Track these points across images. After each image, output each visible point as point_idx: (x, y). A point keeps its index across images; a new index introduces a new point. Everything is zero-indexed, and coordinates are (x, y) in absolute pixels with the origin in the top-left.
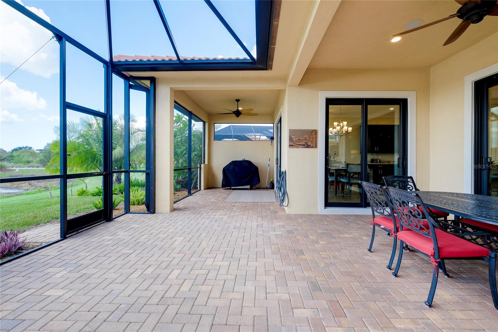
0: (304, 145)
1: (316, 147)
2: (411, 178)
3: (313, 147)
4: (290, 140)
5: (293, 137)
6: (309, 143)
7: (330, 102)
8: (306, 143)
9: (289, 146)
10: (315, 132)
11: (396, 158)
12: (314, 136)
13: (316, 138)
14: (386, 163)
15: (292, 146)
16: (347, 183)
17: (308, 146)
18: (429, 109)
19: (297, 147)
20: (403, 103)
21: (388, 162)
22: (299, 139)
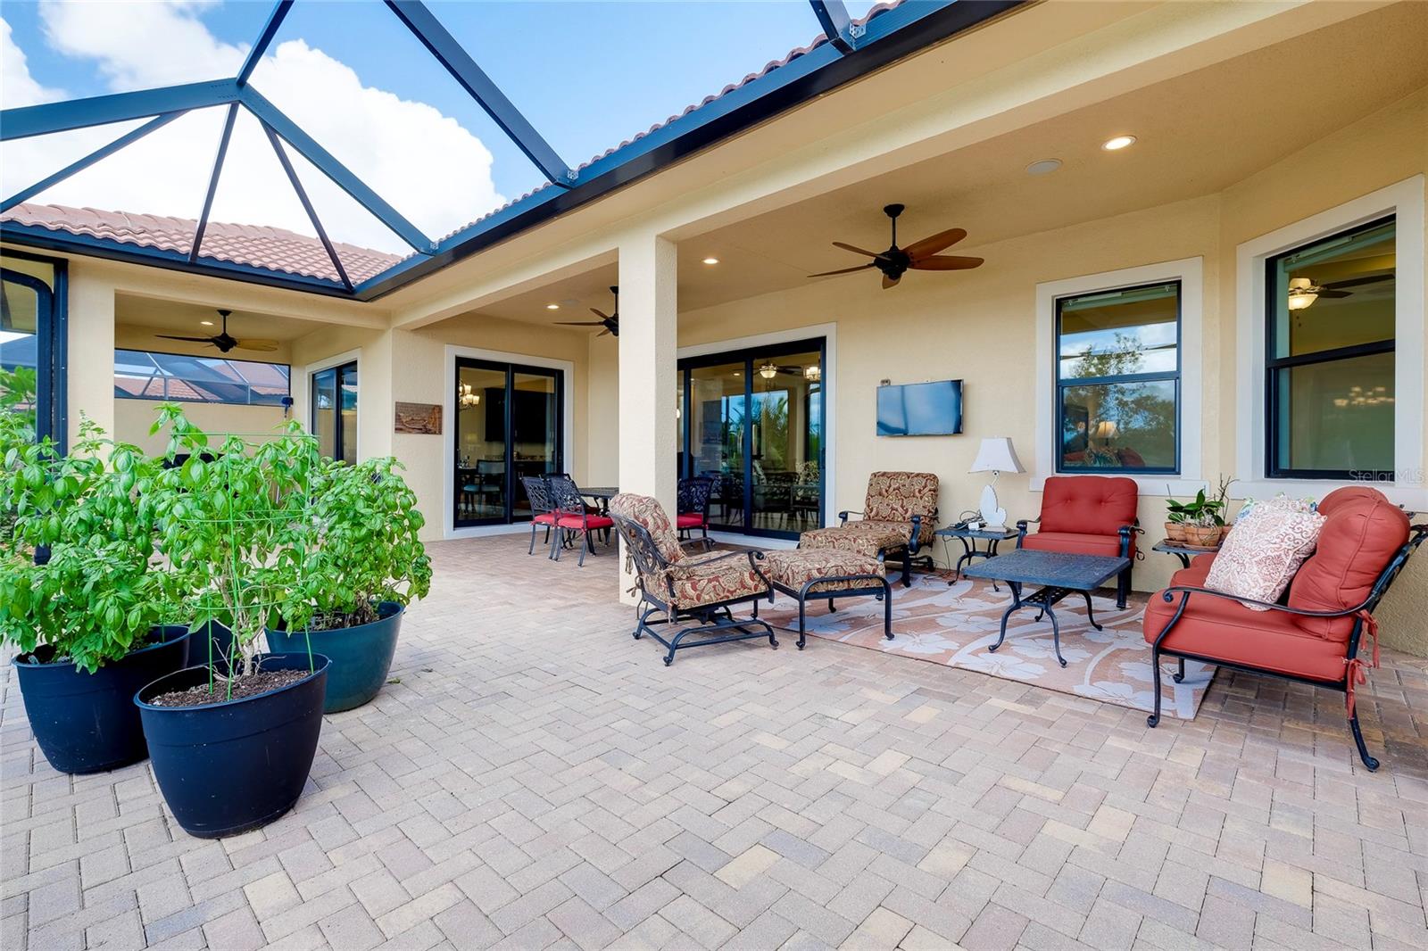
0: (421, 429)
1: (440, 433)
2: (568, 475)
3: (435, 433)
4: (396, 419)
5: (402, 414)
6: (429, 427)
7: (461, 362)
8: (425, 426)
9: (396, 429)
10: (439, 409)
11: (548, 451)
12: (437, 416)
13: (440, 418)
14: (529, 460)
15: (401, 429)
16: (476, 493)
17: (427, 432)
18: (587, 383)
19: (410, 432)
20: (558, 375)
21: (532, 457)
22: (413, 419)
